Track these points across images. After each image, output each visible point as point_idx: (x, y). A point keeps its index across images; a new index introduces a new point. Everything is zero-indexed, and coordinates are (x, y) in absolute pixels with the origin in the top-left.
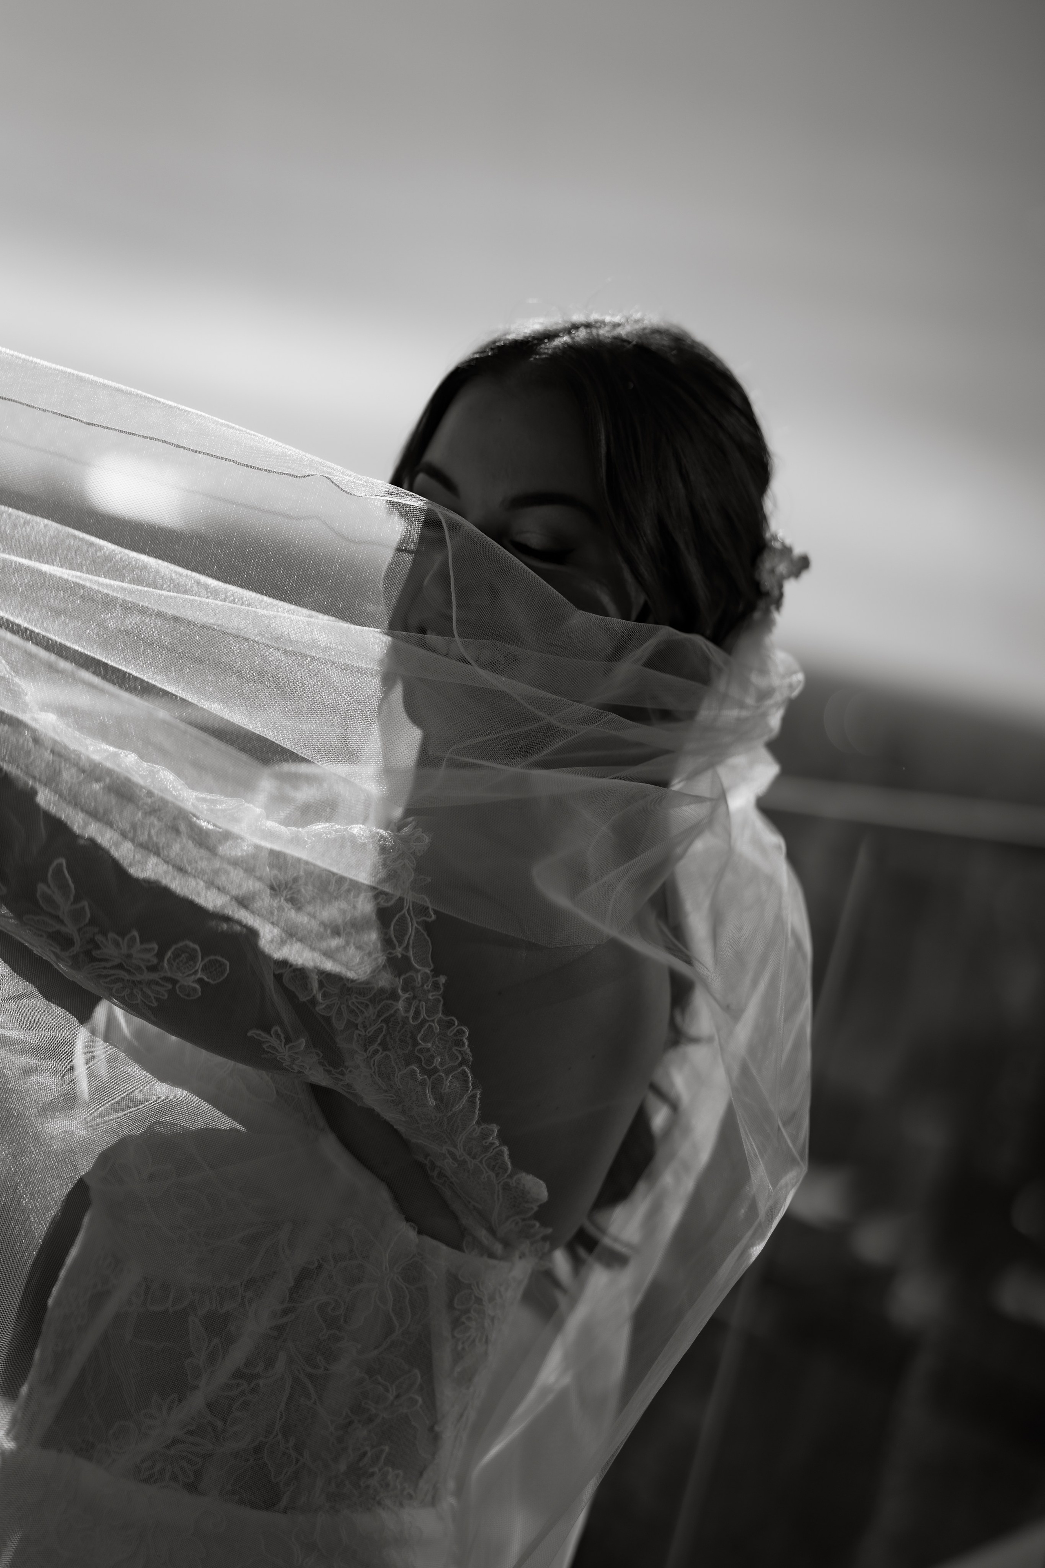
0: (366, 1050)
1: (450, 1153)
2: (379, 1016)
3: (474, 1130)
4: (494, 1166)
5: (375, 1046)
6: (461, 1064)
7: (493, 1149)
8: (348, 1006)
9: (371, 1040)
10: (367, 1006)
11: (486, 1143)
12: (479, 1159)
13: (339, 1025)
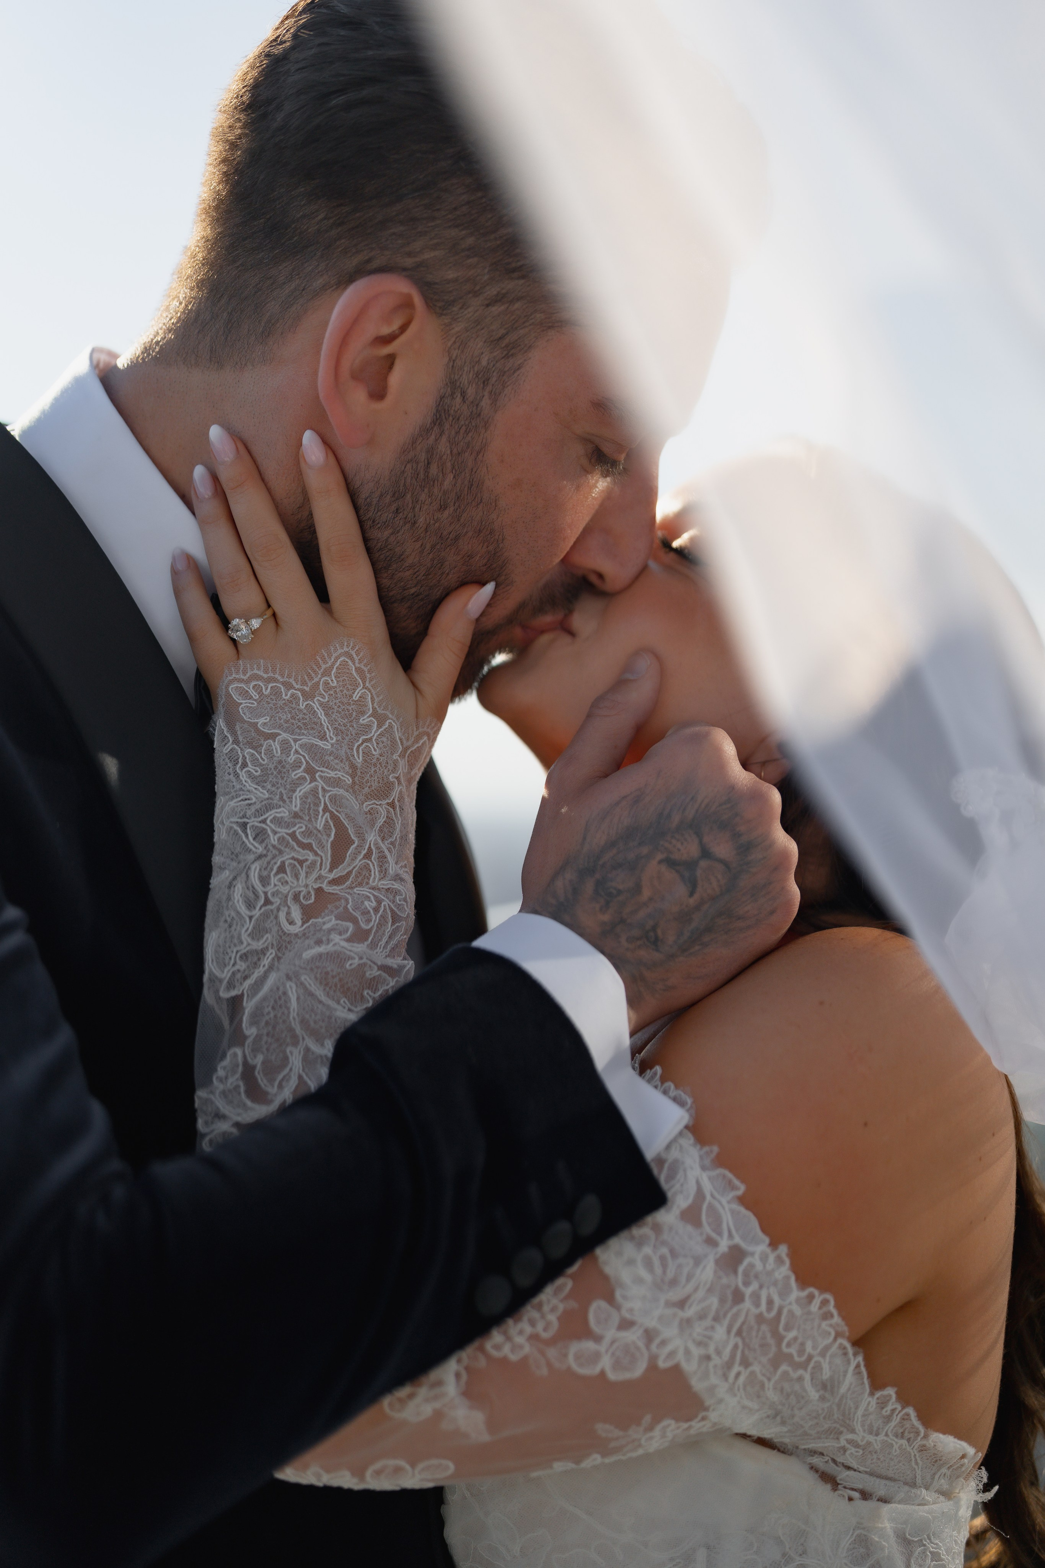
0: (726, 1379)
1: (850, 1442)
2: (729, 1332)
3: (869, 1403)
4: (903, 1433)
5: (736, 1368)
6: (835, 1339)
7: (897, 1415)
8: (694, 1341)
9: (729, 1365)
10: (713, 1328)
11: (886, 1411)
12: (884, 1433)
13: (690, 1367)
